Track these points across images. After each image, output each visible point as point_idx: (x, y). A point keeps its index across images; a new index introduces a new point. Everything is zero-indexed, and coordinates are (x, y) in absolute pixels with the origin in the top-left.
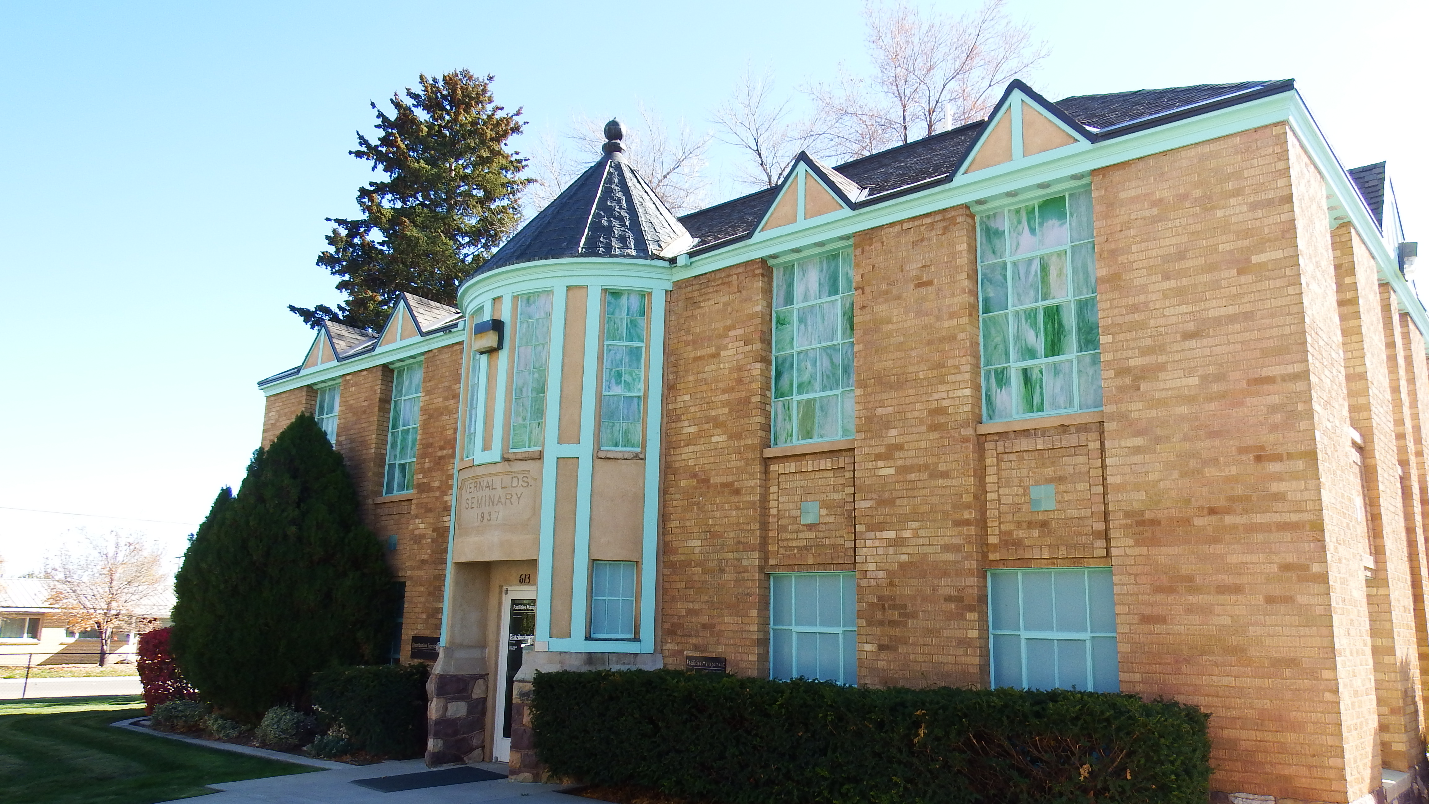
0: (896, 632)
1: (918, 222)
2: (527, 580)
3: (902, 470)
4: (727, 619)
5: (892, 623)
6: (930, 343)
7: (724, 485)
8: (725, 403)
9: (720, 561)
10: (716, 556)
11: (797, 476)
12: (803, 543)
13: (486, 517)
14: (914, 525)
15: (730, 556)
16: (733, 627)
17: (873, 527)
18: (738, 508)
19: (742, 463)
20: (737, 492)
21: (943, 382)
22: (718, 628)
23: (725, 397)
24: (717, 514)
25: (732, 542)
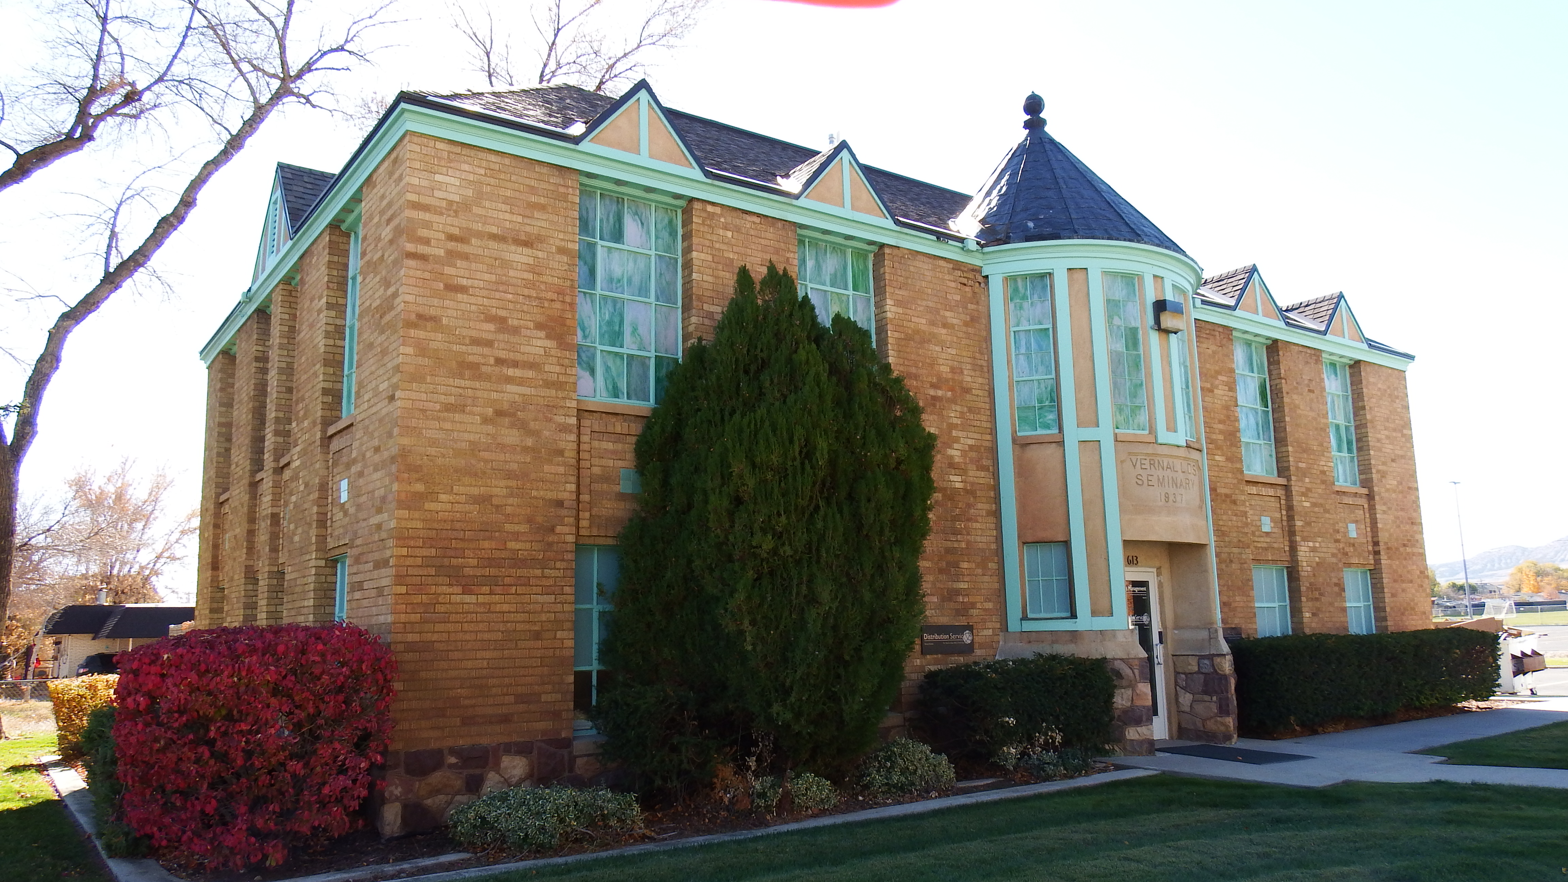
0: (1318, 604)
1: (1305, 350)
2: (1135, 562)
3: (1314, 505)
4: (1238, 598)
5: (1317, 599)
6: (1316, 429)
7: (1226, 496)
8: (1221, 432)
9: (1229, 553)
10: (1227, 550)
11: (1256, 498)
12: (1265, 545)
13: (1171, 498)
14: (1319, 539)
15: (1236, 550)
16: (1242, 604)
17: (1304, 539)
18: (1236, 515)
19: (1235, 481)
20: (1234, 502)
21: (1323, 455)
22: (1234, 605)
23: (1221, 426)
24: (1224, 517)
25: (1235, 540)
